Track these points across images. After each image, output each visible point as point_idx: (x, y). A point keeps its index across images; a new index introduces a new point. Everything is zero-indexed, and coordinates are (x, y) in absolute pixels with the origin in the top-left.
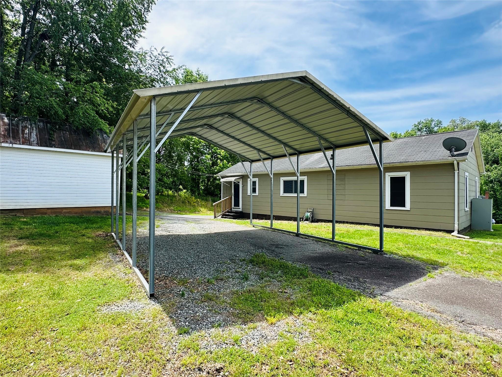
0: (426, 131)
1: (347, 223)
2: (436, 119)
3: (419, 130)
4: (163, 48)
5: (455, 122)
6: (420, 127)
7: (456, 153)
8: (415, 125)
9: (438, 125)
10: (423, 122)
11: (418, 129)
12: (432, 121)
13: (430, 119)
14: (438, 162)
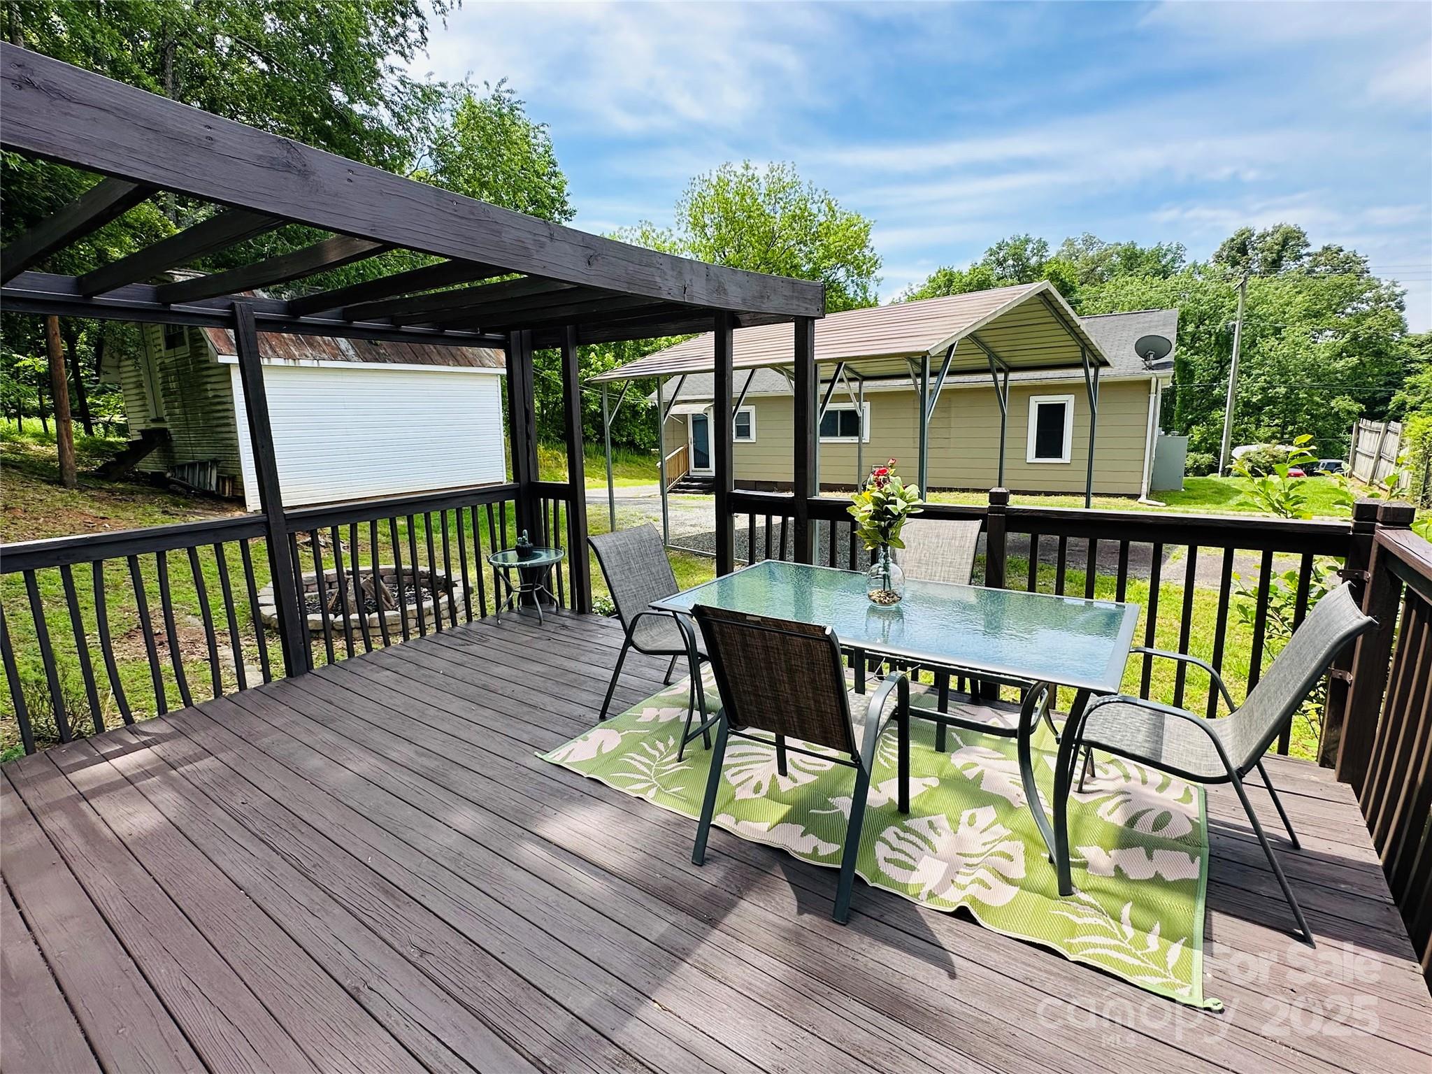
0: (1014, 266)
1: (956, 490)
2: (1035, 237)
3: (1000, 263)
4: (503, 81)
5: (1072, 244)
6: (1001, 255)
7: (1154, 362)
8: (991, 249)
9: (1039, 251)
10: (1008, 244)
11: (998, 260)
12: (1027, 241)
13: (1022, 237)
14: (1128, 378)
